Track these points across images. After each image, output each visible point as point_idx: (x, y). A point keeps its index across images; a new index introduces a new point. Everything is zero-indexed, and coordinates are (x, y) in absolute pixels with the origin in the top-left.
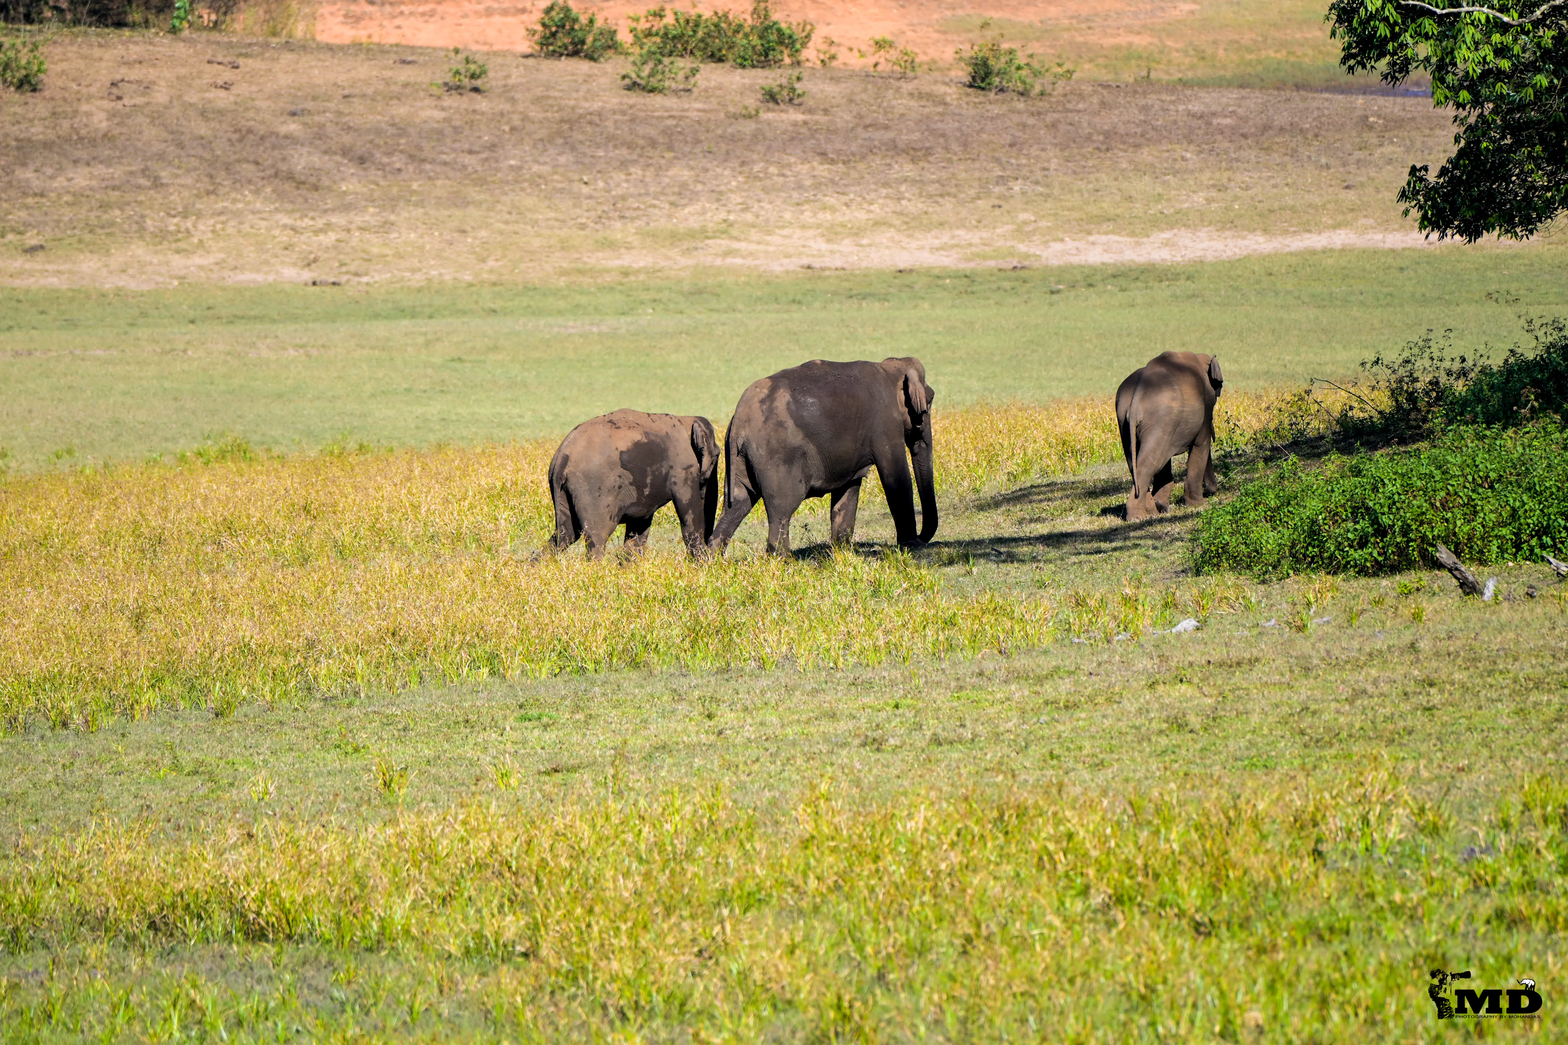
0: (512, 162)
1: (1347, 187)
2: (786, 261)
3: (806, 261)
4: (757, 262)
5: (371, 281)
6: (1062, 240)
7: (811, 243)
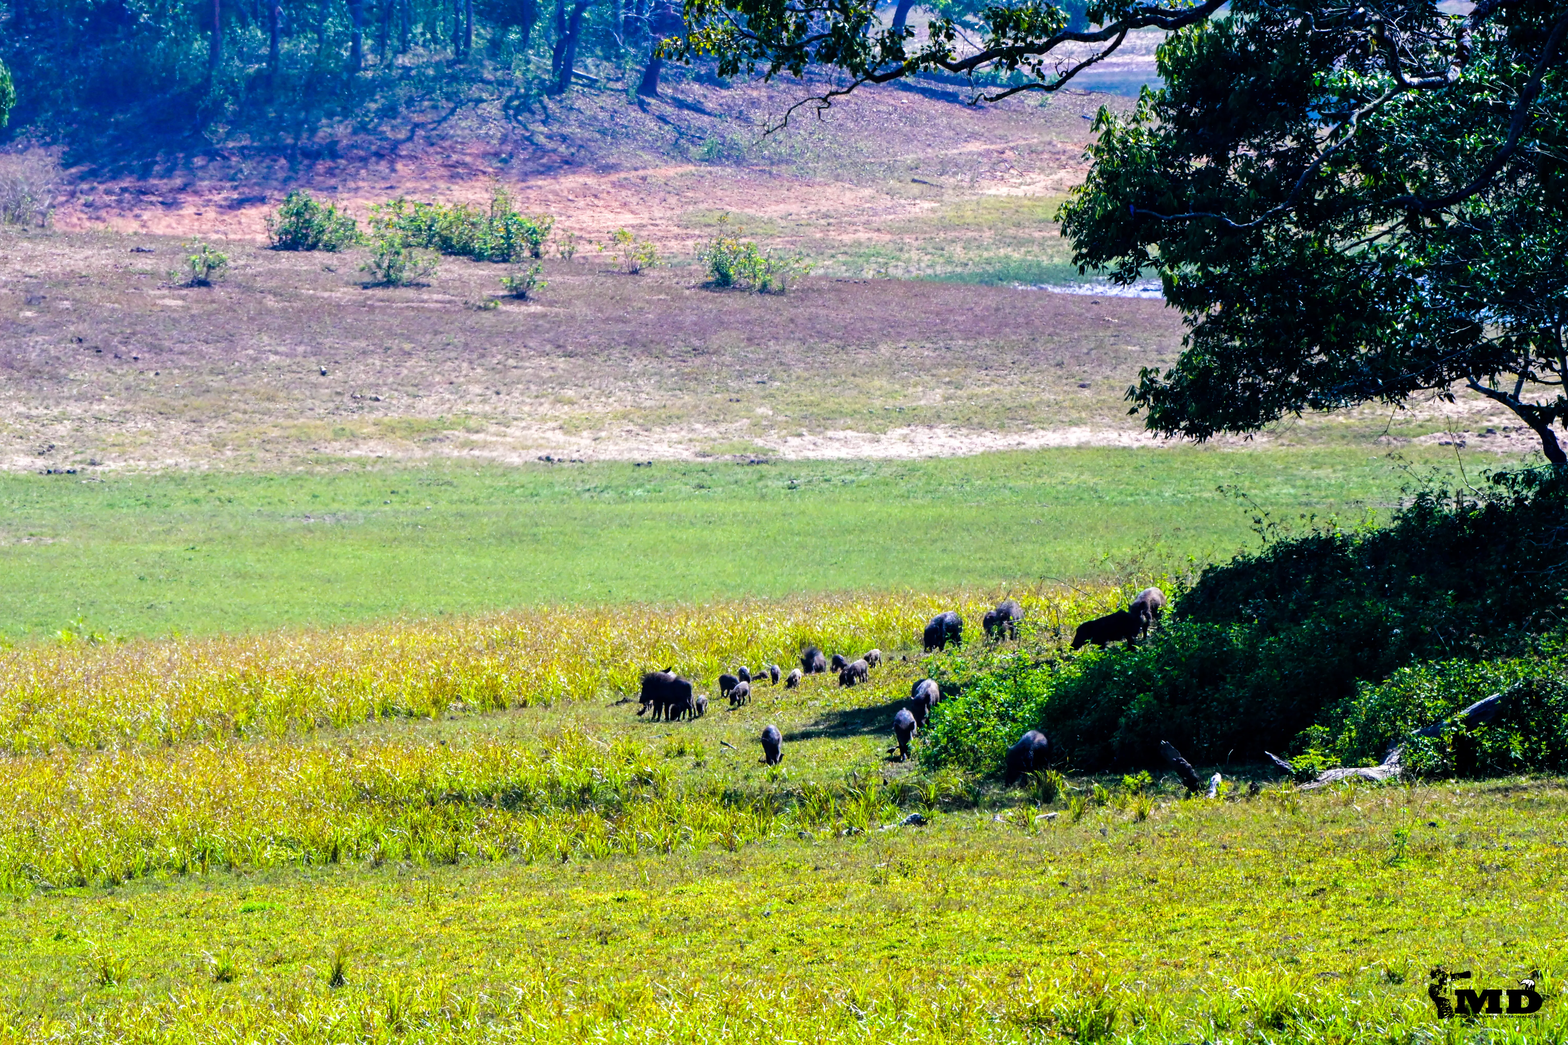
0: (251, 352)
1: (1083, 386)
2: (524, 452)
3: (543, 454)
4: (494, 454)
5: (107, 469)
6: (800, 435)
7: (549, 434)
